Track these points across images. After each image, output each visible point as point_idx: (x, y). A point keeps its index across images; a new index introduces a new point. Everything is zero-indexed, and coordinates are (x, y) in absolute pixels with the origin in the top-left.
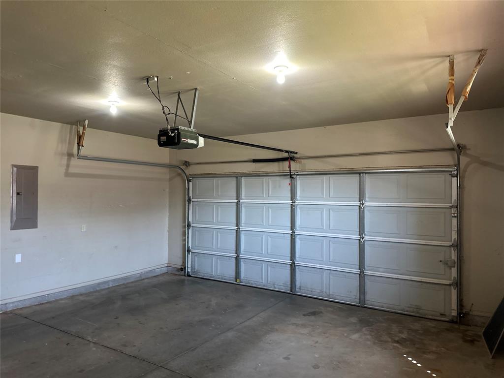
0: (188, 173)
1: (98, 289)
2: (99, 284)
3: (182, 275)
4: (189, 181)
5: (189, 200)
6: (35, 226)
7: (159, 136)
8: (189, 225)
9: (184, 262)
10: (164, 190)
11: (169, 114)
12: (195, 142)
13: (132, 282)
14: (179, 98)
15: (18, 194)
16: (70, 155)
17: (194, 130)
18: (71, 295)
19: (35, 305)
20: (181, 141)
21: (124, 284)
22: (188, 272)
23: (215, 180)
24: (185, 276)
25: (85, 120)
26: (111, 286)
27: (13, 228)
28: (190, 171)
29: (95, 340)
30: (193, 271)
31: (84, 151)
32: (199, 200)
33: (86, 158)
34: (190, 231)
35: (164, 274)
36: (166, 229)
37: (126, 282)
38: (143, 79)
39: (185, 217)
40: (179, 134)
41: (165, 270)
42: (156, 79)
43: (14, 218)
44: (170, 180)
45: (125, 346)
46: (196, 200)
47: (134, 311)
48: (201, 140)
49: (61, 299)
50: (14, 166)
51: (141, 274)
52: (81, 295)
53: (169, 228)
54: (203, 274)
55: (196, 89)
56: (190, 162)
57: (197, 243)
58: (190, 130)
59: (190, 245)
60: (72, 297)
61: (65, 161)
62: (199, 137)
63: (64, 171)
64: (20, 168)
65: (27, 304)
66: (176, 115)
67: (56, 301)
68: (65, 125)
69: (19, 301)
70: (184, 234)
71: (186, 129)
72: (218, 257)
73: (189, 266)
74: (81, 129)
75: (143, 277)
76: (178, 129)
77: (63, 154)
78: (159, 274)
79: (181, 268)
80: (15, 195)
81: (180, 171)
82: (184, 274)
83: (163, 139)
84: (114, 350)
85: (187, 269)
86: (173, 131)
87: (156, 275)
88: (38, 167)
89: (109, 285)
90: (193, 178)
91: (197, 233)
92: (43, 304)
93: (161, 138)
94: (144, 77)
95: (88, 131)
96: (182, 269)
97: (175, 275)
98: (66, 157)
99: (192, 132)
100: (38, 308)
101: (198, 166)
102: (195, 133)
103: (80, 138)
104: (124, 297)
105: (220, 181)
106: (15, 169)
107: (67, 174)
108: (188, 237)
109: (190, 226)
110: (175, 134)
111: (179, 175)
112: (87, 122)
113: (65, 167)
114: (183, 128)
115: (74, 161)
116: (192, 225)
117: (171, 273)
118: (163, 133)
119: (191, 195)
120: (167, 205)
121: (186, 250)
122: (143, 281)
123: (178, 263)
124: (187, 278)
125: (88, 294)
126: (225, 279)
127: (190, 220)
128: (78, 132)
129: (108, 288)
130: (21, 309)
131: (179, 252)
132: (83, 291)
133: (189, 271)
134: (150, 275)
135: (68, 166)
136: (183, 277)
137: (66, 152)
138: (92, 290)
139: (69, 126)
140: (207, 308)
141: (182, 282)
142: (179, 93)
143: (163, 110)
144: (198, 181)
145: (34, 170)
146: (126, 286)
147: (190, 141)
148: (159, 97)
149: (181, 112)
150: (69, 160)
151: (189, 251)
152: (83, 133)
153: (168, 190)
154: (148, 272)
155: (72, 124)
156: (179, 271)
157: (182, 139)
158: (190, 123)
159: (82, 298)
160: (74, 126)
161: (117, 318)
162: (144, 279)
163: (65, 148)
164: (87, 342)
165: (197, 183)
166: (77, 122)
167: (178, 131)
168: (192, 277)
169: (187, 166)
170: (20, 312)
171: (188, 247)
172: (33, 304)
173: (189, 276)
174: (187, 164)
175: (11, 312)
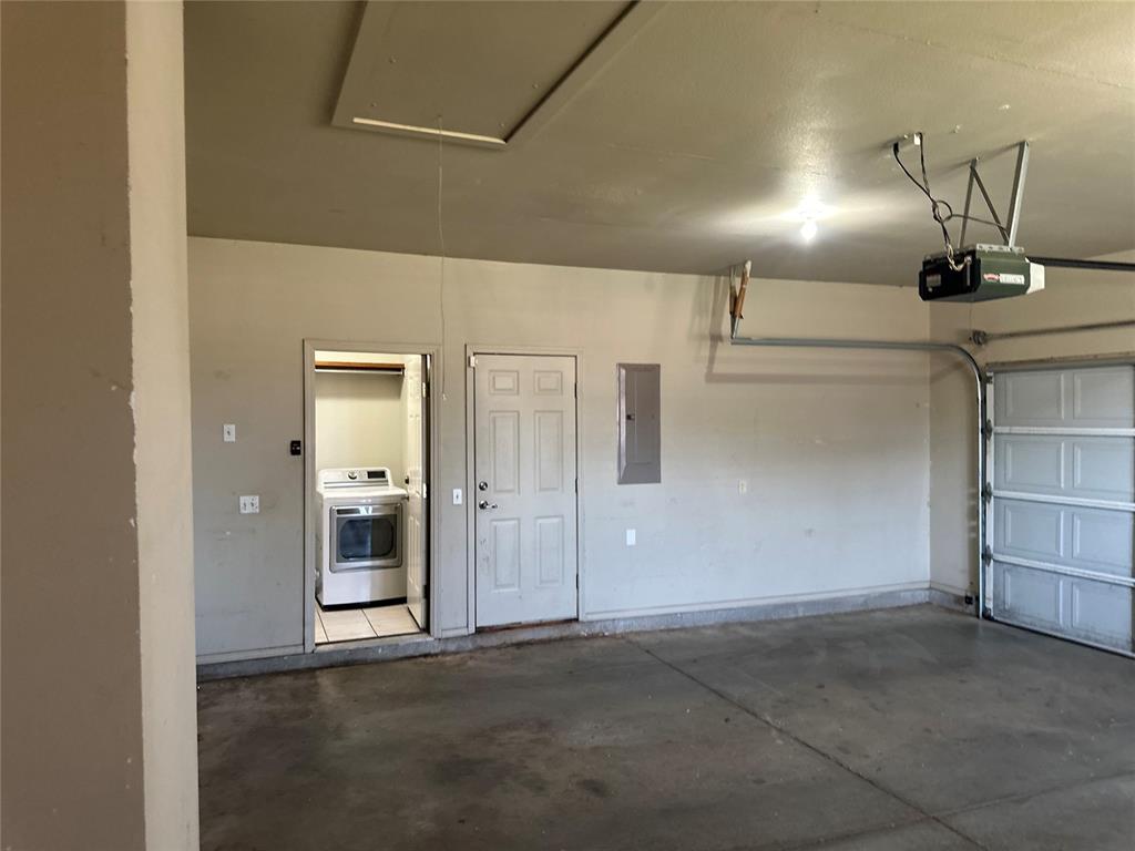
0: (981, 363)
1: (774, 617)
2: (777, 607)
3: (970, 615)
4: (985, 381)
5: (987, 430)
6: (656, 479)
7: (923, 276)
8: (986, 493)
9: (974, 583)
10: (918, 405)
11: (949, 218)
12: (1019, 279)
13: (846, 614)
14: (974, 174)
15: (628, 417)
16: (716, 338)
17: (1016, 250)
18: (722, 621)
19: (661, 631)
20: (982, 282)
21: (828, 615)
22: (985, 609)
23: (1063, 376)
24: (978, 616)
25: (745, 262)
26: (801, 614)
27: (622, 481)
28: (985, 355)
29: (780, 723)
30: (1002, 607)
31: (743, 328)
32: (1016, 429)
33: (747, 341)
34: (991, 507)
35: (920, 606)
36: (926, 498)
37: (831, 611)
38: (884, 146)
39: (974, 472)
40: (976, 264)
41: (923, 597)
42: (917, 141)
43: (624, 463)
44: (934, 379)
45: (846, 752)
46: (1006, 430)
47: (858, 678)
48: (1038, 273)
49: (704, 627)
50: (621, 365)
51: (867, 598)
52: (742, 624)
53: (931, 495)
54: (1027, 620)
55: (1022, 145)
56: (987, 332)
57: (1009, 540)
58: (1006, 249)
59: (990, 542)
60: (725, 626)
61: (706, 353)
62: (1032, 265)
63: (705, 371)
64: (631, 369)
65: (648, 626)
66: (965, 217)
67: (696, 629)
68: (707, 277)
69: (635, 618)
70: (973, 514)
71: (996, 248)
72: (1076, 580)
73: (990, 593)
74: (737, 282)
75: (871, 606)
76: (973, 253)
77: (701, 337)
78: (910, 603)
79: (967, 597)
80: (624, 420)
81: (960, 357)
82: (974, 613)
83: (934, 280)
84: (823, 755)
85: (984, 602)
86: (959, 258)
87: (901, 605)
88: (659, 366)
89: (797, 612)
90: (996, 373)
91: (1009, 514)
92: (673, 630)
93: (929, 279)
94: (889, 142)
95: (753, 285)
96: (968, 600)
97: (950, 611)
98: (709, 343)
99: (1011, 255)
100: (665, 636)
101: (1010, 341)
102: (1021, 256)
103: (735, 301)
104: (834, 644)
105: (1080, 377)
106: (623, 372)
107: (712, 377)
108: (984, 523)
109: (990, 494)
110: (966, 265)
111: (958, 366)
112: (749, 266)
113: (707, 364)
114: (986, 247)
115: (725, 350)
116: (995, 492)
117: (941, 607)
118: (935, 265)
119: (990, 416)
120: (927, 442)
121: (980, 556)
122: (873, 615)
123: (960, 585)
124: (982, 623)
125: (754, 625)
126: (1096, 641)
127: (990, 479)
128: (732, 288)
129: (796, 619)
130: (638, 633)
131: (958, 557)
132: (746, 617)
133: (990, 605)
134: (888, 604)
135: (712, 360)
136: (973, 620)
137: (707, 332)
138: (762, 618)
139: (713, 278)
140: (1048, 705)
141: (970, 631)
142: (974, 161)
143: (934, 210)
144: (1012, 382)
145: (652, 371)
146: (834, 619)
147: (1006, 278)
148: (925, 180)
149: (979, 208)
150: (713, 348)
151: (987, 557)
152: (742, 289)
153: (927, 405)
154: (882, 596)
155: (717, 273)
156: (960, 604)
157: (986, 276)
158: (1005, 232)
159: (745, 631)
160: (722, 278)
161: (821, 687)
162: (873, 611)
163: (705, 325)
164: (765, 725)
165: (1010, 386)
166: (730, 268)
167: (974, 258)
168: (997, 621)
169: (979, 343)
170: (638, 639)
171: (986, 549)
172: (657, 627)
173: (987, 617)
174: (979, 338)
175: (623, 636)
